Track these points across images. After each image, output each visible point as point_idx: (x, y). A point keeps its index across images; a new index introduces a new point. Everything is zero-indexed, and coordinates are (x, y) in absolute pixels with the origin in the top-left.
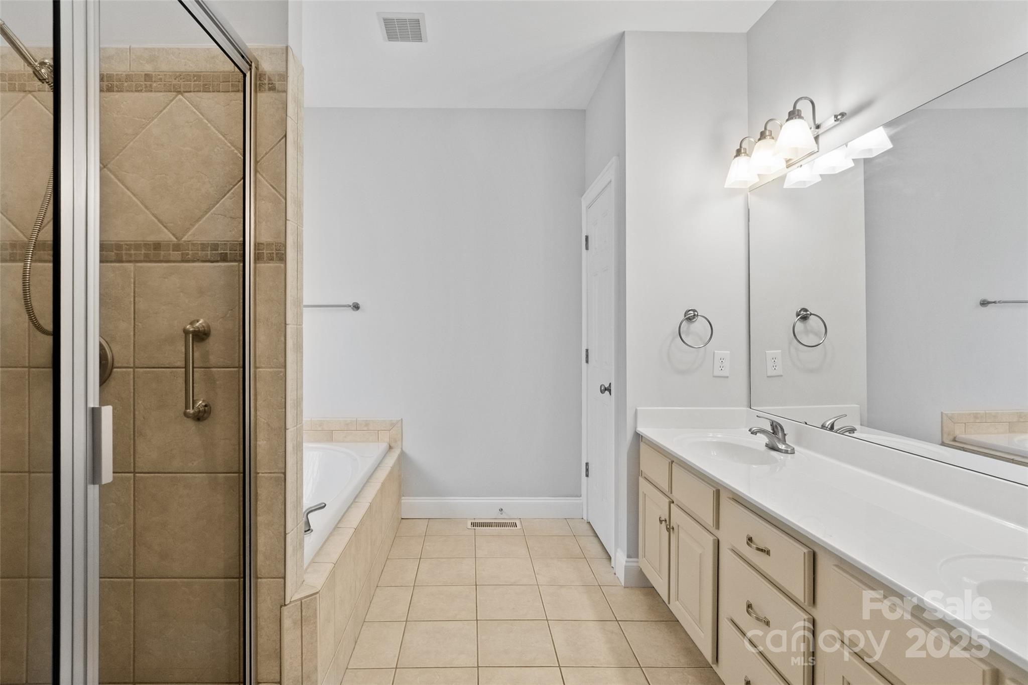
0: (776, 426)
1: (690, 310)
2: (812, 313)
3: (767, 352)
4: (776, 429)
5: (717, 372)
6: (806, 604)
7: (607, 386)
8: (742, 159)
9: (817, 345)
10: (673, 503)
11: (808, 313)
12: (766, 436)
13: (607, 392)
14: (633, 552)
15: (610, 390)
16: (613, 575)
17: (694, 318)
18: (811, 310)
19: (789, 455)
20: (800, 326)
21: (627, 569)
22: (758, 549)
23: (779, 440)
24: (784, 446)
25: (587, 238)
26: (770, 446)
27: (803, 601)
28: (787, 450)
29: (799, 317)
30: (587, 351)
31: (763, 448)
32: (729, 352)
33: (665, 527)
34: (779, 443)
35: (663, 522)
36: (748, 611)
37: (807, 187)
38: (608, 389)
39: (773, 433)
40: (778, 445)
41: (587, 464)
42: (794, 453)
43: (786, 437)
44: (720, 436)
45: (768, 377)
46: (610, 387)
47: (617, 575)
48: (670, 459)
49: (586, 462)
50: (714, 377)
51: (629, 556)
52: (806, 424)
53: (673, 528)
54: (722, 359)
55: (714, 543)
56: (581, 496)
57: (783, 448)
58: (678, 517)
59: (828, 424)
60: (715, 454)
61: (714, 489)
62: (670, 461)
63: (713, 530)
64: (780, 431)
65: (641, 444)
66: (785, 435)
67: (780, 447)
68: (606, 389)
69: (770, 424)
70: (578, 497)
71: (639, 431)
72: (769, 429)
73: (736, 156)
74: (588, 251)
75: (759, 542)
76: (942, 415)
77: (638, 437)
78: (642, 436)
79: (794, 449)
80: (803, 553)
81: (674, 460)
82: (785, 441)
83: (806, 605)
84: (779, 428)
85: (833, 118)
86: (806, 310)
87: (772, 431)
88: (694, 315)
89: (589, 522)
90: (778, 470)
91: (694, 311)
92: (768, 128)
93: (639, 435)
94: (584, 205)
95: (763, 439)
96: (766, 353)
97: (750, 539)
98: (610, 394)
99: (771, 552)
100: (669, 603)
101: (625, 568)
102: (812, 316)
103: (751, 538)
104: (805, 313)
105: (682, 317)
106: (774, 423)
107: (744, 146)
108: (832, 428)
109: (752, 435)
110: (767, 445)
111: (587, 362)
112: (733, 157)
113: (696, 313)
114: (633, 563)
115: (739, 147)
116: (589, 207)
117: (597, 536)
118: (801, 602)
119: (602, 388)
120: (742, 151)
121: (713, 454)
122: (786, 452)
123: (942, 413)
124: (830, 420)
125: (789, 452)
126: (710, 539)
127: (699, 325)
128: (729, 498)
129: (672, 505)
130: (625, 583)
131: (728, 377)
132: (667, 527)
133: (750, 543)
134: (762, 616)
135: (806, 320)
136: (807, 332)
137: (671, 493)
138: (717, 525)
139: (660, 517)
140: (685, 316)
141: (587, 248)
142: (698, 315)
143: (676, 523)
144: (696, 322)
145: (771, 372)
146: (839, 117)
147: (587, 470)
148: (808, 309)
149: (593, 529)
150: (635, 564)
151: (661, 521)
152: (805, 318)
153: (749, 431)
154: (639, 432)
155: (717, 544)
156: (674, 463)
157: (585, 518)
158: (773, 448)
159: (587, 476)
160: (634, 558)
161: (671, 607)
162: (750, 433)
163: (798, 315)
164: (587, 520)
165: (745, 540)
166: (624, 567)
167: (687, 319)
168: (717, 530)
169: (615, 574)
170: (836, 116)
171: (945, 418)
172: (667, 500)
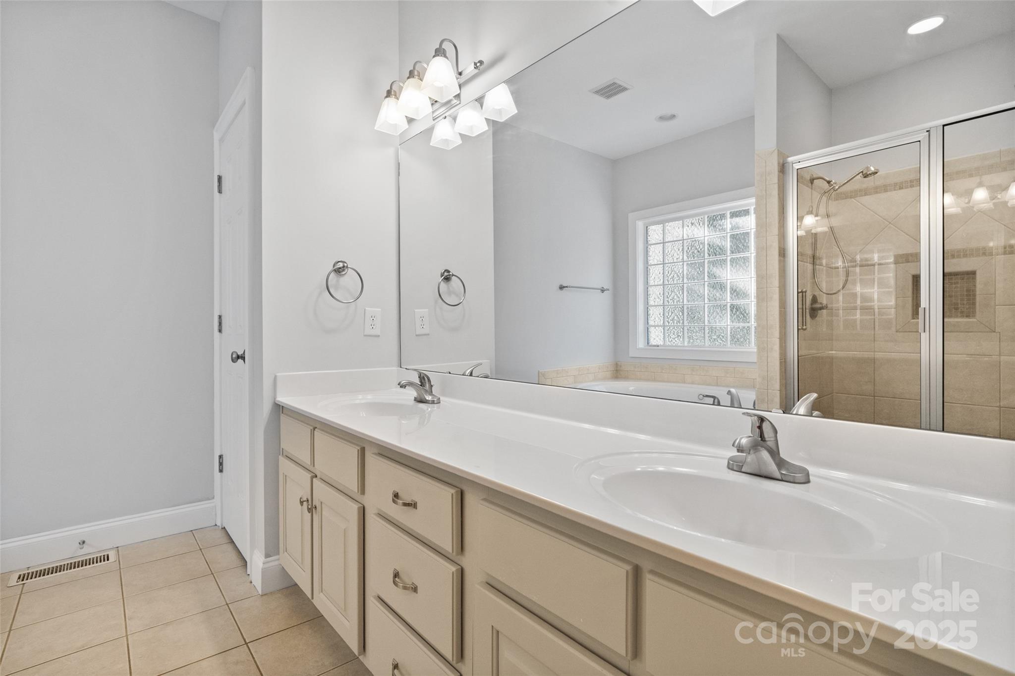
0: (424, 377)
1: (339, 262)
2: (454, 274)
3: (416, 310)
4: (424, 380)
5: (369, 331)
6: (454, 553)
7: (240, 353)
8: (391, 100)
9: (458, 305)
10: (316, 477)
11: (451, 273)
12: (414, 388)
13: (240, 361)
14: (273, 548)
15: (244, 358)
16: (249, 584)
17: (344, 270)
18: (452, 272)
19: (436, 405)
20: (443, 286)
21: (264, 571)
22: (405, 504)
23: (426, 391)
24: (430, 397)
25: (220, 179)
26: (418, 399)
27: (451, 551)
28: (434, 401)
29: (443, 277)
30: (220, 317)
31: (412, 402)
32: (380, 309)
33: (307, 507)
34: (426, 395)
35: (304, 503)
36: (394, 582)
37: (450, 149)
38: (243, 357)
39: (421, 386)
40: (426, 396)
41: (221, 457)
42: (440, 403)
43: (433, 388)
44: (370, 397)
45: (417, 335)
46: (244, 355)
47: (253, 583)
48: (311, 426)
49: (219, 454)
50: (365, 336)
51: (267, 556)
52: (450, 373)
53: (316, 507)
54: (373, 317)
55: (359, 512)
56: (213, 498)
57: (430, 399)
58: (322, 492)
59: (468, 372)
60: (365, 415)
61: (359, 448)
62: (312, 428)
63: (358, 497)
64: (427, 383)
65: (281, 417)
66: (432, 386)
67: (427, 399)
68: (238, 357)
69: (418, 377)
70: (210, 499)
71: (279, 401)
72: (417, 381)
73: (387, 97)
74: (222, 195)
75: (406, 497)
76: (539, 373)
77: (279, 409)
78: (283, 407)
79: (439, 398)
80: (451, 495)
81: (316, 426)
82: (432, 392)
83: (454, 556)
84: (426, 378)
85: (473, 66)
86: (449, 272)
87: (420, 384)
88: (344, 267)
89: (224, 528)
90: (425, 423)
91: (344, 262)
92: (417, 68)
93: (280, 405)
94: (217, 136)
95: (411, 393)
96: (414, 311)
97: (396, 496)
98: (244, 362)
99: (418, 505)
100: (313, 598)
101: (263, 572)
102: (453, 277)
103: (397, 493)
104: (448, 274)
105: (331, 268)
106: (422, 376)
107: (394, 88)
108: (471, 375)
109: (401, 388)
110: (415, 398)
111: (220, 331)
112: (384, 97)
113: (346, 265)
114: (274, 562)
115: (389, 89)
116: (221, 140)
117: (232, 542)
118: (449, 553)
119: (234, 356)
120: (393, 93)
121: (362, 415)
122: (433, 402)
123: (539, 371)
124: (469, 369)
125: (436, 402)
126: (354, 508)
127: (349, 278)
128: (375, 454)
129: (314, 479)
130: (262, 591)
131: (379, 336)
132: (308, 507)
133: (396, 500)
134: (408, 582)
135: (449, 281)
136: (450, 293)
137: (314, 466)
138: (362, 489)
139: (301, 498)
140: (334, 267)
141: (220, 191)
142: (347, 267)
143: (319, 500)
144: (346, 276)
145: (419, 331)
146: (478, 64)
147: (221, 464)
148: (450, 270)
149: (229, 535)
150: (276, 563)
151: (302, 503)
152: (447, 279)
153: (399, 384)
154: (278, 403)
155: (363, 512)
156: (316, 429)
157: (219, 524)
158: (420, 400)
159: (221, 471)
160: (274, 555)
161: (314, 601)
162: (399, 386)
163: (442, 276)
164: (222, 525)
165: (391, 496)
166: (261, 570)
167: (335, 270)
168: (362, 496)
169: (251, 582)
170: (475, 64)
171: (540, 375)
172: (309, 476)
